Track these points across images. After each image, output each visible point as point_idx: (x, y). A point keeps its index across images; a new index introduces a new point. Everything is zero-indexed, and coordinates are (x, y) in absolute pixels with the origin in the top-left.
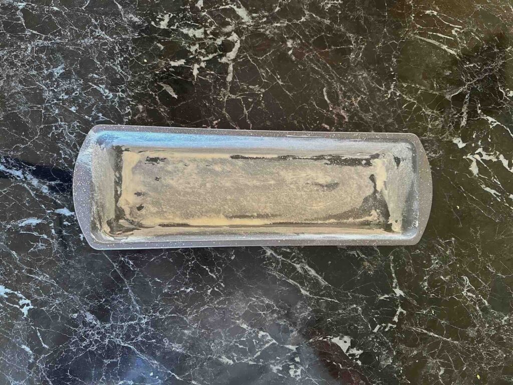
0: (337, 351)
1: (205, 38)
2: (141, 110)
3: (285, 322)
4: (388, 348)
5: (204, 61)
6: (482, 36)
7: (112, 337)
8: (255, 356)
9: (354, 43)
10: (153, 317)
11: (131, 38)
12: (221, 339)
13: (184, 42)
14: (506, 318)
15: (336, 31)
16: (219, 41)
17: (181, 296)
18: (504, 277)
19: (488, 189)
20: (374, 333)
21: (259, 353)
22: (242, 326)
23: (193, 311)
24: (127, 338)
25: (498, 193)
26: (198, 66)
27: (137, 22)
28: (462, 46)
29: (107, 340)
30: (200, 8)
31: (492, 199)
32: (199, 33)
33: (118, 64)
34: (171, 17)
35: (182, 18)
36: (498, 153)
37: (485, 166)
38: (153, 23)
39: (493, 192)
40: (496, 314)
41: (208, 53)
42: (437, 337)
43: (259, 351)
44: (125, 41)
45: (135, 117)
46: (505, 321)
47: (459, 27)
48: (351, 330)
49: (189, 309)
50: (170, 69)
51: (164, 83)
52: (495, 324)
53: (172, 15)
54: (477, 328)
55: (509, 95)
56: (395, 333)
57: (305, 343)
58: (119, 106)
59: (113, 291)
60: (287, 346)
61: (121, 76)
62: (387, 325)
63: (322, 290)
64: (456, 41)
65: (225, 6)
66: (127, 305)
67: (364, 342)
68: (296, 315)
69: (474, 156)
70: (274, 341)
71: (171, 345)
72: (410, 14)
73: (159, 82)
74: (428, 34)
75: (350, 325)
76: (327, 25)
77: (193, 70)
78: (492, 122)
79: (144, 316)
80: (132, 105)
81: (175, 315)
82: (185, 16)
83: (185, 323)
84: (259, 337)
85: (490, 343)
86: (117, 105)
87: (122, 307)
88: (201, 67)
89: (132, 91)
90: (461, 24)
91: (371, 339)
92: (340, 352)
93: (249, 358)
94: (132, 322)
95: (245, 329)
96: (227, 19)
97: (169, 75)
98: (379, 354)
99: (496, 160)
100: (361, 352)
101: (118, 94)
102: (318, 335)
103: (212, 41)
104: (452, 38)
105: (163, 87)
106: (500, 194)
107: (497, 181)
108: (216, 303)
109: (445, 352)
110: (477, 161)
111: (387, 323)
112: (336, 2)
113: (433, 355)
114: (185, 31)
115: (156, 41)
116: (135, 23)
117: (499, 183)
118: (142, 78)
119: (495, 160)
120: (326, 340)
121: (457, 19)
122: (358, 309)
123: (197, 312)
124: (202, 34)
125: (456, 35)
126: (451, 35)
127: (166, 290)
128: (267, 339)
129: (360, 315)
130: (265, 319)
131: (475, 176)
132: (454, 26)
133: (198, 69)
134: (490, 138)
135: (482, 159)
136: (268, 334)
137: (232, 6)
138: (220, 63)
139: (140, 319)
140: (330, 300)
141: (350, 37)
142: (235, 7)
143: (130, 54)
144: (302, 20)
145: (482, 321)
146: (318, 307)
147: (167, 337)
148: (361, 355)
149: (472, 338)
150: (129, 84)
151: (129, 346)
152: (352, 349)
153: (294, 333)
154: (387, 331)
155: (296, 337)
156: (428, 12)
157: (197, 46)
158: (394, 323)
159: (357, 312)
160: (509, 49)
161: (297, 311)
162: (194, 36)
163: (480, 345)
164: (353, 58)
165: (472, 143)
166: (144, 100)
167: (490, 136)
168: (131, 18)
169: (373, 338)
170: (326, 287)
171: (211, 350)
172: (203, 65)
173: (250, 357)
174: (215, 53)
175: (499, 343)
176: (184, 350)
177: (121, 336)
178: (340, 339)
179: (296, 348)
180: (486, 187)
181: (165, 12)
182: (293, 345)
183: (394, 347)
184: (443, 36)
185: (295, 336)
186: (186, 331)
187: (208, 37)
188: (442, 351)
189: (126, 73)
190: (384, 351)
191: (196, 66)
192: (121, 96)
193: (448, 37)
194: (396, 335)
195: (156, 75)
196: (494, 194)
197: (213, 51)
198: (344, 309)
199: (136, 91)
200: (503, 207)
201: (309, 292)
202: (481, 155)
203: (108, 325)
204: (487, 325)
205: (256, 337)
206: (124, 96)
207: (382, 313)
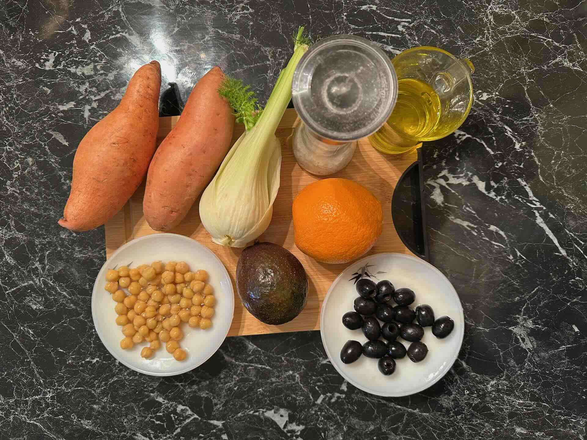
0: (272, 427)
1: (95, 74)
2: (31, 164)
3: (207, 394)
4: (336, 423)
5: (95, 101)
6: (440, 27)
7: (16, 413)
8: (174, 433)
9: (271, 58)
10: (59, 391)
11: (15, 84)
12: (135, 414)
13: (72, 82)
14: (493, 383)
15: (247, 46)
16: (111, 77)
17: (87, 368)
18: (487, 330)
19: (458, 221)
20: (318, 405)
21: (179, 430)
22: (157, 400)
23: (101, 383)
24: (33, 414)
25: (472, 225)
26: (89, 107)
27: (20, 66)
28: (412, 44)
29: (12, 417)
30: (87, 41)
31: (465, 232)
32: (88, 70)
33: (3, 115)
34: (56, 55)
35: (68, 55)
36: (470, 174)
37: (453, 191)
38: (37, 65)
39: (465, 224)
40: (479, 377)
41: (99, 91)
42: (399, 409)
43: (179, 427)
44: (9, 88)
45: (25, 171)
46: (492, 386)
47: (407, 20)
48: (289, 402)
49: (96, 381)
50: (59, 114)
51: (54, 130)
52: (478, 391)
53: (57, 53)
54: (453, 396)
55: (482, 98)
56: (345, 405)
57: (232, 417)
58: (8, 161)
59: (15, 363)
60: (212, 422)
61: (7, 128)
62: (333, 395)
63: (250, 356)
64: (404, 38)
65: (115, 35)
66: (30, 378)
67: (306, 417)
68: (219, 386)
69: (436, 181)
70: (196, 416)
71: (80, 421)
72: (341, 13)
73: (48, 130)
74: (366, 34)
75: (287, 396)
76: (236, 40)
77: (83, 112)
78: (460, 135)
79: (49, 390)
80: (21, 158)
81: (82, 388)
82: (71, 53)
83: (93, 396)
84: (178, 412)
85: (473, 415)
86: (5, 161)
87: (25, 381)
88: (93, 108)
89: (20, 143)
90: (410, 17)
91: (314, 412)
92: (275, 428)
93: (168, 436)
94: (37, 397)
95: (161, 403)
96: (118, 50)
97: (57, 121)
98: (325, 430)
99: (468, 183)
100: (301, 427)
101: (5, 148)
102: (248, 408)
103: (103, 77)
104: (398, 36)
105: (52, 135)
106: (476, 226)
107: (471, 210)
108: (126, 374)
109: (411, 427)
110: (442, 188)
111: (332, 392)
112: (246, 12)
113: (395, 431)
114: (73, 70)
115: (42, 85)
116: (18, 67)
117: (474, 212)
118: (30, 128)
119: (465, 183)
120: (257, 414)
121: (403, 10)
122: (295, 376)
123: (106, 384)
124: (92, 70)
125: (404, 30)
126: (398, 32)
127: (70, 361)
128: (187, 413)
129: (298, 383)
130: (183, 391)
131: (440, 206)
132: (400, 20)
133: (89, 110)
134: (458, 157)
135: (448, 184)
136: (188, 408)
137: (124, 34)
138: (114, 100)
139: (45, 393)
140: (260, 366)
141: (266, 51)
142: (127, 35)
143: (15, 103)
144: (205, 39)
145: (459, 387)
146: (246, 376)
147: (75, 413)
148: (302, 431)
149: (447, 408)
150: (17, 135)
151: (35, 423)
152: (290, 425)
153: (218, 406)
154: (334, 403)
155: (221, 411)
156: (364, 7)
157: (87, 84)
158: (342, 392)
159: (294, 380)
160: (478, 39)
161: (220, 381)
162: (83, 74)
163: (459, 417)
164: (271, 76)
165: (433, 165)
166: (33, 152)
167: (457, 154)
168: (14, 62)
169: (316, 411)
170: (255, 352)
171: (125, 426)
172: (95, 105)
173: (169, 434)
174: (107, 90)
175: (485, 415)
176: (95, 426)
177: (26, 412)
178: (275, 413)
179: (222, 424)
180: (455, 218)
181: (50, 51)
182: (218, 420)
183: (344, 421)
184: (386, 35)
185: (221, 409)
186: (95, 406)
187: (99, 73)
188: (407, 425)
189: (13, 124)
190: (332, 426)
191: (88, 107)
192: (9, 150)
193: (393, 35)
194: (346, 407)
195: (44, 122)
196: (468, 226)
197: (105, 88)
198: (278, 377)
199: (25, 143)
200: (481, 242)
201: (234, 359)
202: (445, 178)
203: (11, 401)
204: (467, 392)
205: (175, 412)
206: (12, 150)
207: (326, 381)
